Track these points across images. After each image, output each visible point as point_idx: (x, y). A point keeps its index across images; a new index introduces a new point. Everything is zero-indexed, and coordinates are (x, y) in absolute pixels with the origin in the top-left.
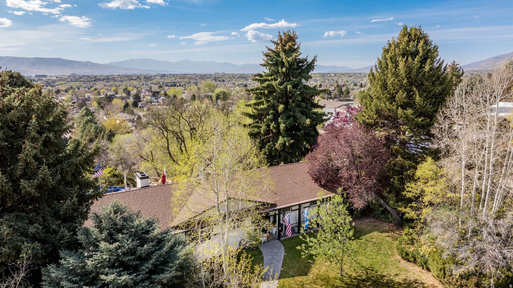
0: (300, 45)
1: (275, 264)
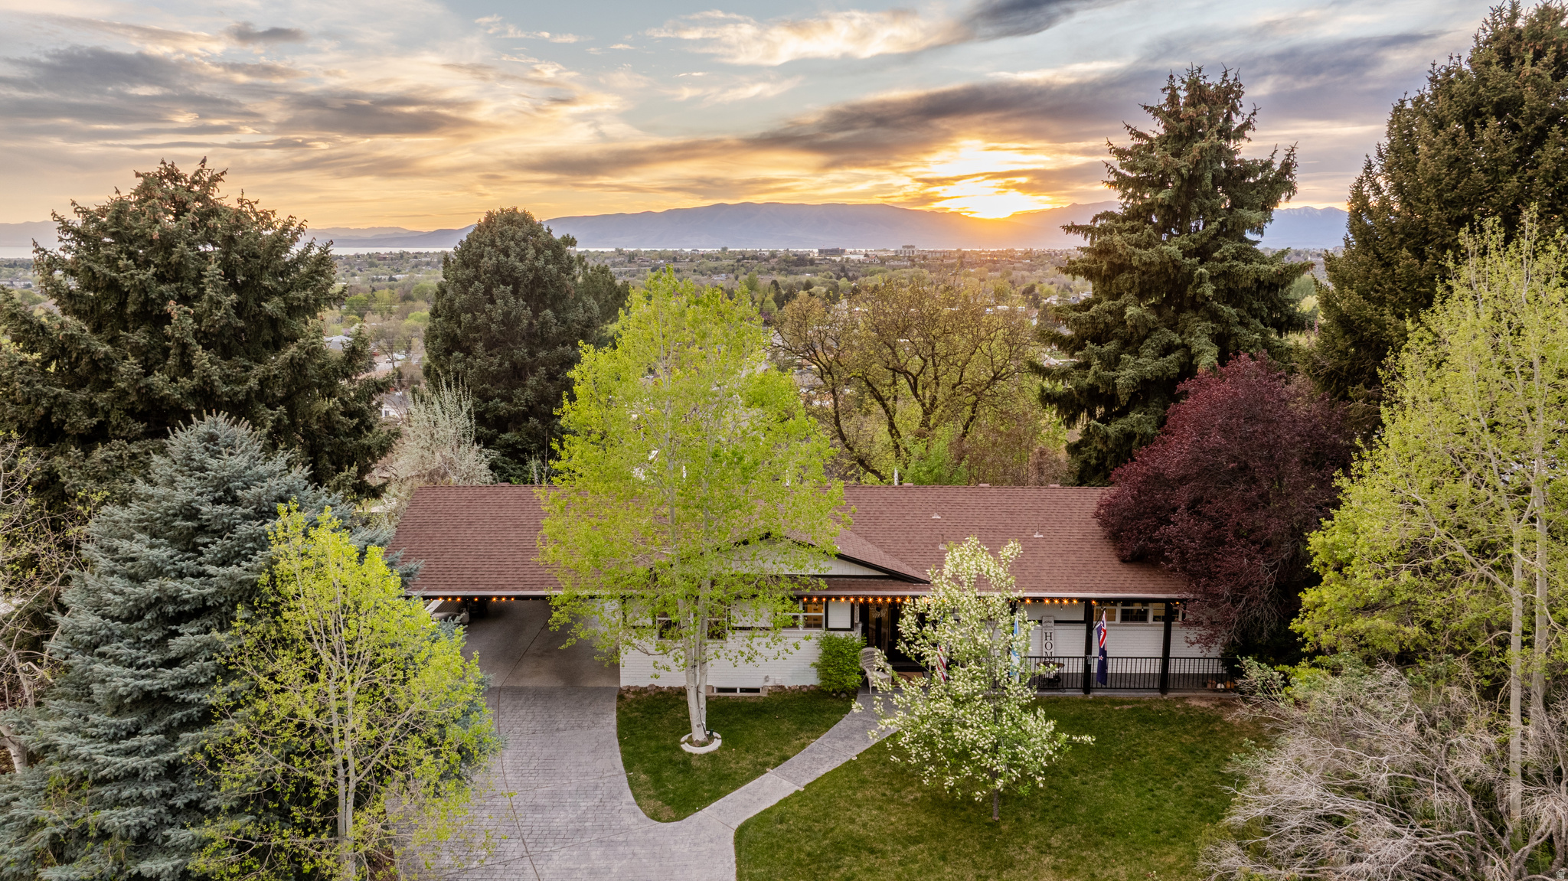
0: (1254, 114)
1: (852, 743)
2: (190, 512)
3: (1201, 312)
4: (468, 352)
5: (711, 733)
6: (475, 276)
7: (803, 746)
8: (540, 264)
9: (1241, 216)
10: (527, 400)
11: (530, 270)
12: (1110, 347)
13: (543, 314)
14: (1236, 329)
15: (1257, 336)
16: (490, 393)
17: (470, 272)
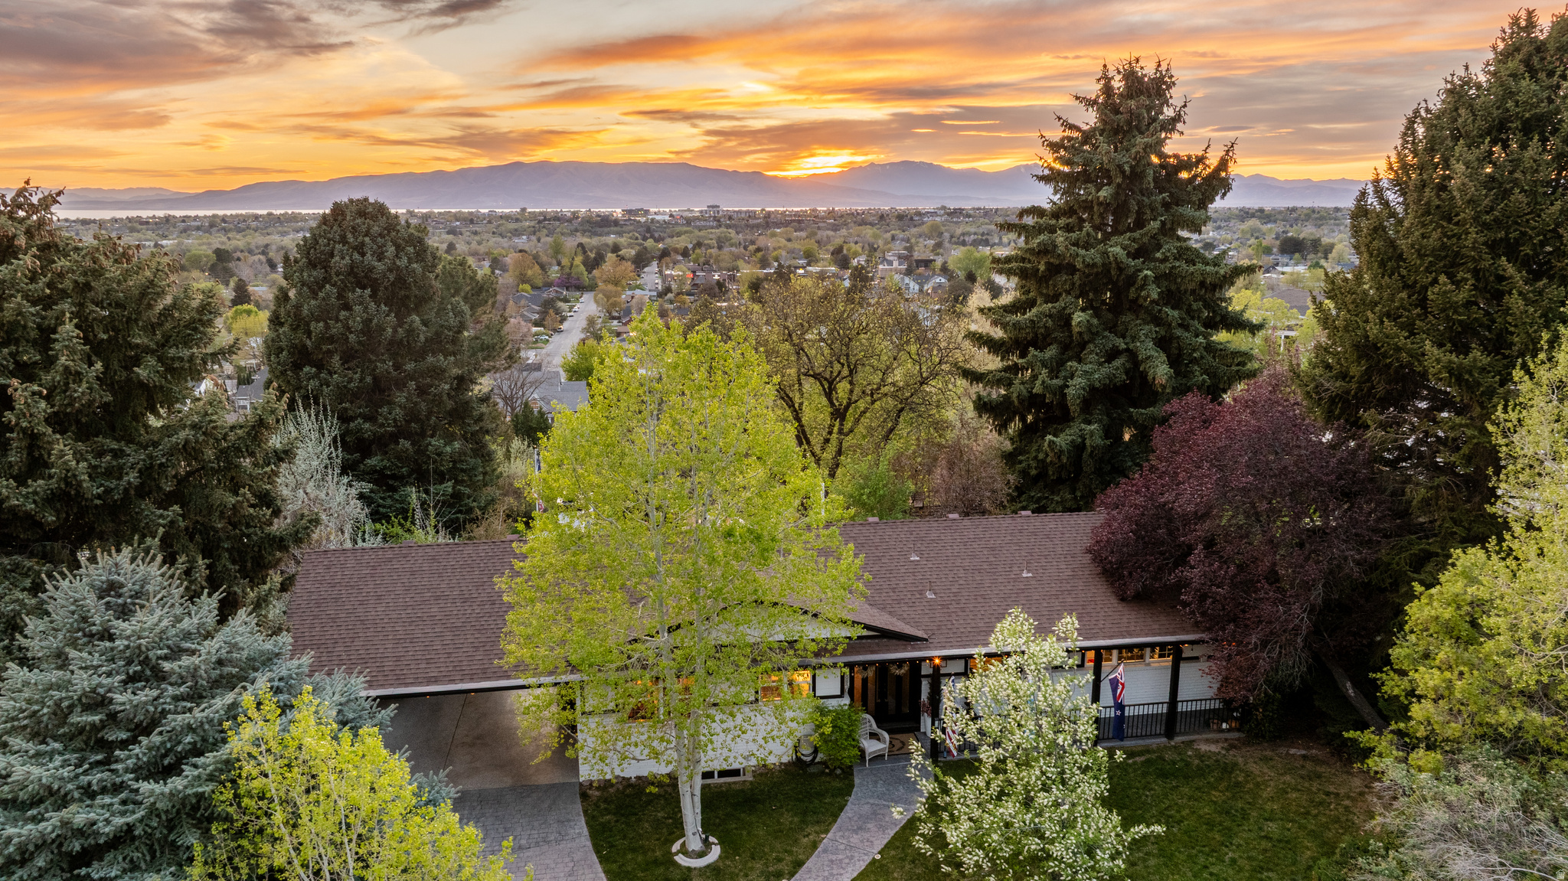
0: (1185, 106)
1: (867, 835)
2: (97, 701)
3: (1142, 315)
4: (320, 366)
5: (707, 838)
6: (325, 278)
7: (814, 846)
8: (403, 262)
9: (1181, 215)
10: (395, 420)
11: (390, 270)
12: (1051, 352)
13: (409, 320)
14: (1179, 332)
15: (1201, 339)
16: (350, 413)
17: (319, 273)
